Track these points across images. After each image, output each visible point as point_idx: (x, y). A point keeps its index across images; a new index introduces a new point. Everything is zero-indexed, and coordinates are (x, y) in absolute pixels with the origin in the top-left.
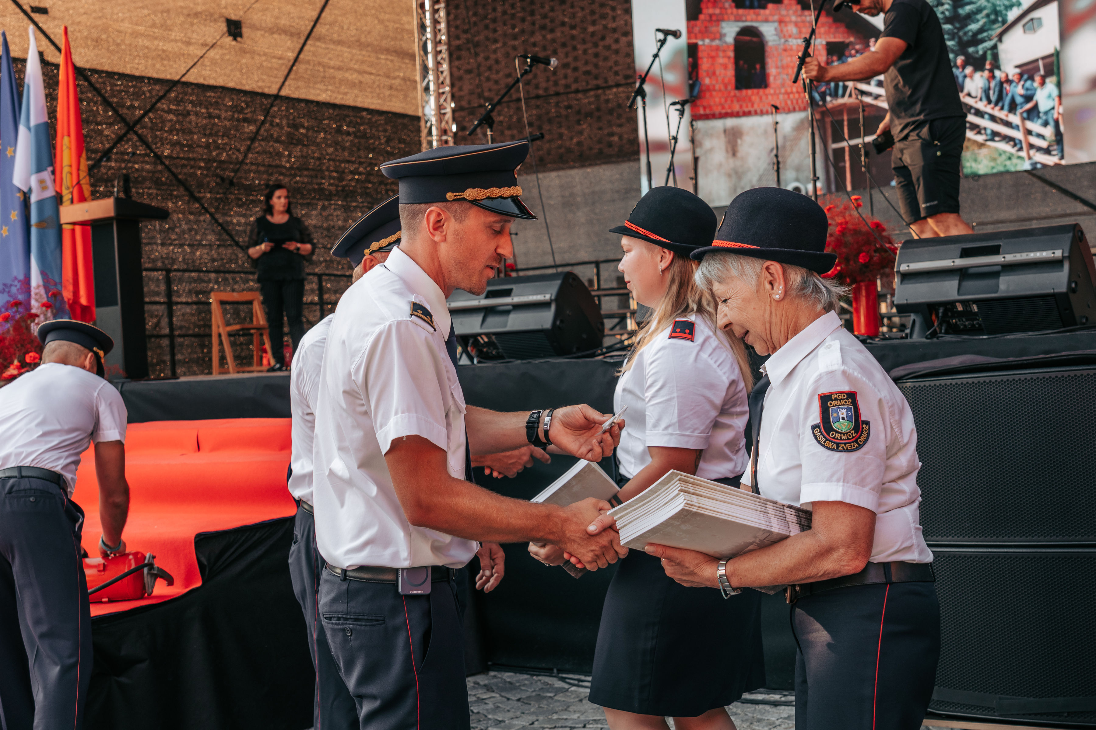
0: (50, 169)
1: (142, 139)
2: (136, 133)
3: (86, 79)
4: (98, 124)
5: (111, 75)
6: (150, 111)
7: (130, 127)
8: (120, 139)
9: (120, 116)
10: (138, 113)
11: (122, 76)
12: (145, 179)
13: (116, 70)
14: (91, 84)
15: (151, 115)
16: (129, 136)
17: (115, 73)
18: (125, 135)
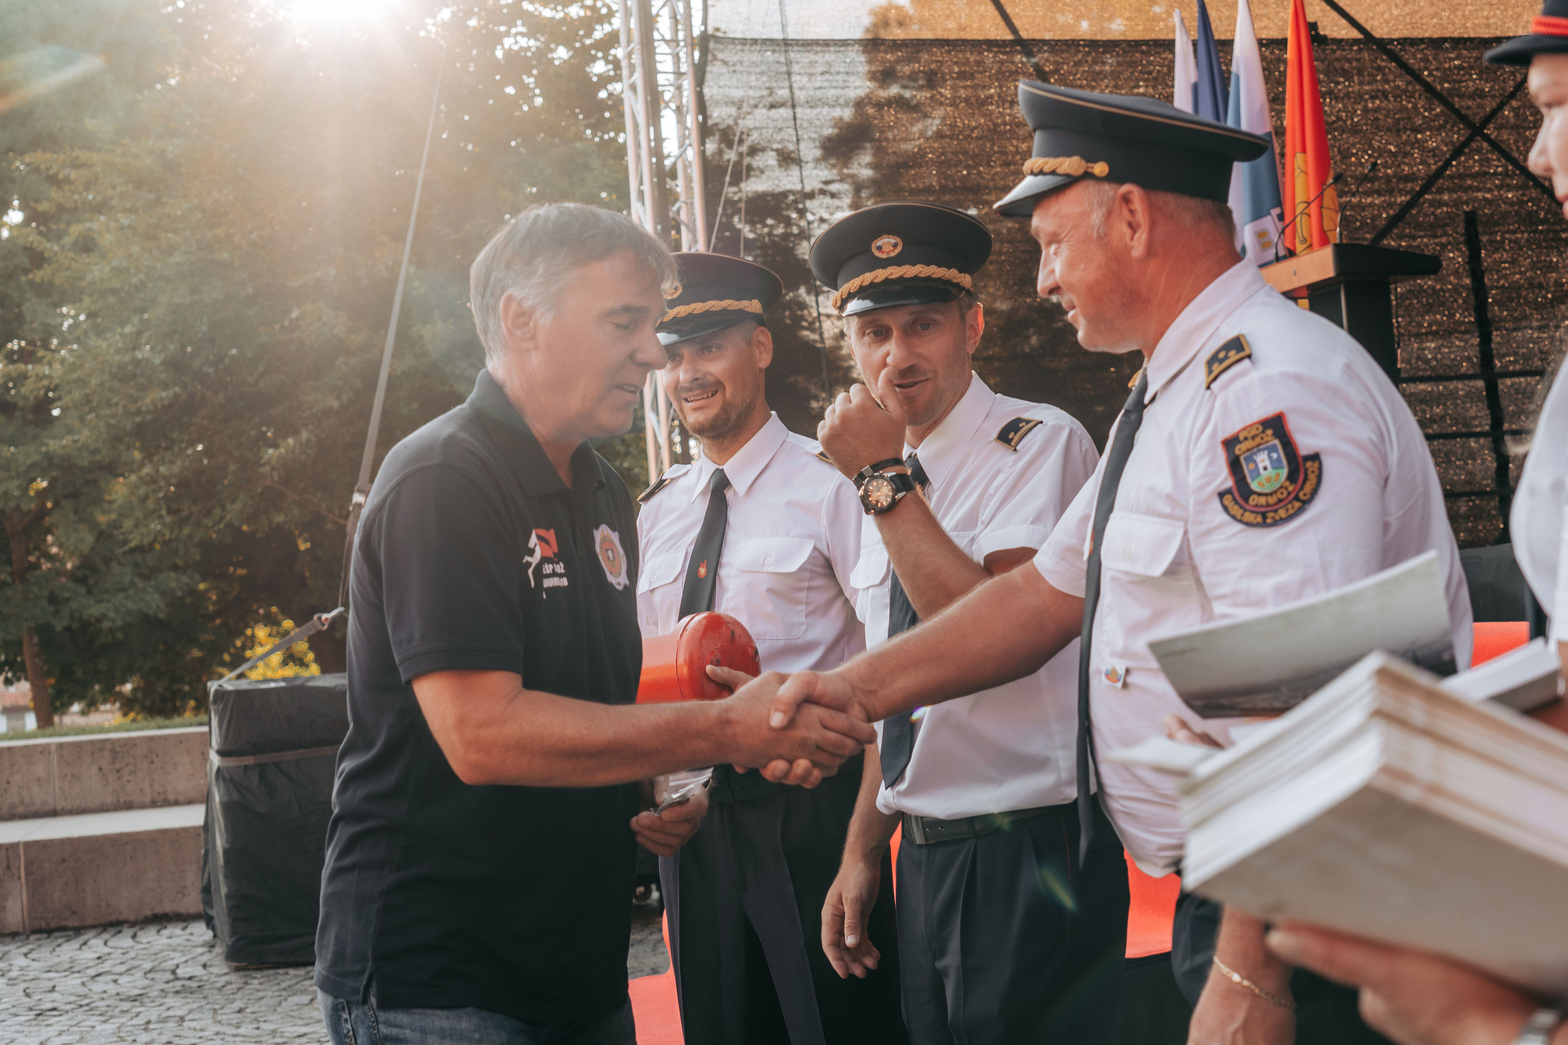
0: (1275, 212)
1: (1495, 146)
2: (1487, 138)
3: (1393, 57)
4: (1416, 131)
5: (1436, 43)
6: (1512, 95)
7: (1477, 131)
8: (1457, 152)
9: (1456, 112)
10: (1489, 105)
11: (1458, 42)
12: (1505, 215)
13: (1447, 34)
14: (1404, 66)
15: (1514, 103)
16: (1474, 145)
17: (1445, 40)
18: (1466, 143)
